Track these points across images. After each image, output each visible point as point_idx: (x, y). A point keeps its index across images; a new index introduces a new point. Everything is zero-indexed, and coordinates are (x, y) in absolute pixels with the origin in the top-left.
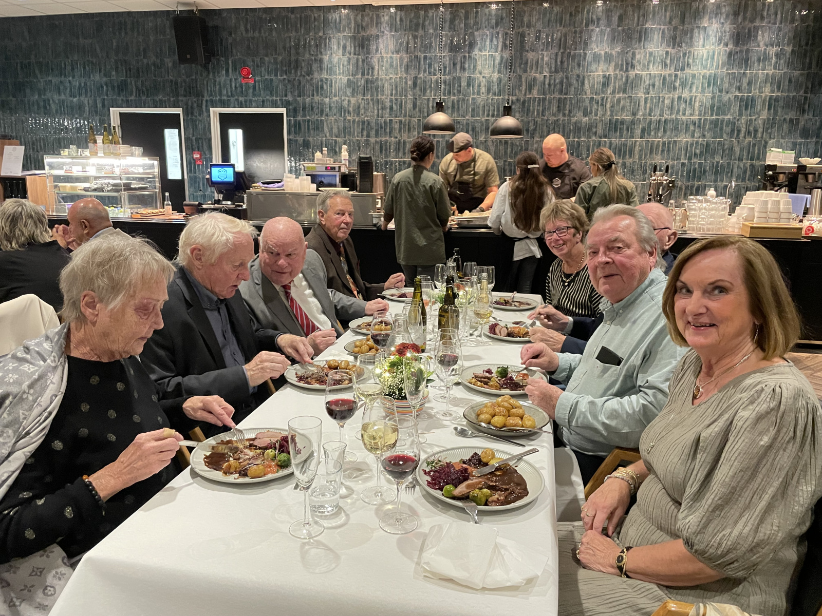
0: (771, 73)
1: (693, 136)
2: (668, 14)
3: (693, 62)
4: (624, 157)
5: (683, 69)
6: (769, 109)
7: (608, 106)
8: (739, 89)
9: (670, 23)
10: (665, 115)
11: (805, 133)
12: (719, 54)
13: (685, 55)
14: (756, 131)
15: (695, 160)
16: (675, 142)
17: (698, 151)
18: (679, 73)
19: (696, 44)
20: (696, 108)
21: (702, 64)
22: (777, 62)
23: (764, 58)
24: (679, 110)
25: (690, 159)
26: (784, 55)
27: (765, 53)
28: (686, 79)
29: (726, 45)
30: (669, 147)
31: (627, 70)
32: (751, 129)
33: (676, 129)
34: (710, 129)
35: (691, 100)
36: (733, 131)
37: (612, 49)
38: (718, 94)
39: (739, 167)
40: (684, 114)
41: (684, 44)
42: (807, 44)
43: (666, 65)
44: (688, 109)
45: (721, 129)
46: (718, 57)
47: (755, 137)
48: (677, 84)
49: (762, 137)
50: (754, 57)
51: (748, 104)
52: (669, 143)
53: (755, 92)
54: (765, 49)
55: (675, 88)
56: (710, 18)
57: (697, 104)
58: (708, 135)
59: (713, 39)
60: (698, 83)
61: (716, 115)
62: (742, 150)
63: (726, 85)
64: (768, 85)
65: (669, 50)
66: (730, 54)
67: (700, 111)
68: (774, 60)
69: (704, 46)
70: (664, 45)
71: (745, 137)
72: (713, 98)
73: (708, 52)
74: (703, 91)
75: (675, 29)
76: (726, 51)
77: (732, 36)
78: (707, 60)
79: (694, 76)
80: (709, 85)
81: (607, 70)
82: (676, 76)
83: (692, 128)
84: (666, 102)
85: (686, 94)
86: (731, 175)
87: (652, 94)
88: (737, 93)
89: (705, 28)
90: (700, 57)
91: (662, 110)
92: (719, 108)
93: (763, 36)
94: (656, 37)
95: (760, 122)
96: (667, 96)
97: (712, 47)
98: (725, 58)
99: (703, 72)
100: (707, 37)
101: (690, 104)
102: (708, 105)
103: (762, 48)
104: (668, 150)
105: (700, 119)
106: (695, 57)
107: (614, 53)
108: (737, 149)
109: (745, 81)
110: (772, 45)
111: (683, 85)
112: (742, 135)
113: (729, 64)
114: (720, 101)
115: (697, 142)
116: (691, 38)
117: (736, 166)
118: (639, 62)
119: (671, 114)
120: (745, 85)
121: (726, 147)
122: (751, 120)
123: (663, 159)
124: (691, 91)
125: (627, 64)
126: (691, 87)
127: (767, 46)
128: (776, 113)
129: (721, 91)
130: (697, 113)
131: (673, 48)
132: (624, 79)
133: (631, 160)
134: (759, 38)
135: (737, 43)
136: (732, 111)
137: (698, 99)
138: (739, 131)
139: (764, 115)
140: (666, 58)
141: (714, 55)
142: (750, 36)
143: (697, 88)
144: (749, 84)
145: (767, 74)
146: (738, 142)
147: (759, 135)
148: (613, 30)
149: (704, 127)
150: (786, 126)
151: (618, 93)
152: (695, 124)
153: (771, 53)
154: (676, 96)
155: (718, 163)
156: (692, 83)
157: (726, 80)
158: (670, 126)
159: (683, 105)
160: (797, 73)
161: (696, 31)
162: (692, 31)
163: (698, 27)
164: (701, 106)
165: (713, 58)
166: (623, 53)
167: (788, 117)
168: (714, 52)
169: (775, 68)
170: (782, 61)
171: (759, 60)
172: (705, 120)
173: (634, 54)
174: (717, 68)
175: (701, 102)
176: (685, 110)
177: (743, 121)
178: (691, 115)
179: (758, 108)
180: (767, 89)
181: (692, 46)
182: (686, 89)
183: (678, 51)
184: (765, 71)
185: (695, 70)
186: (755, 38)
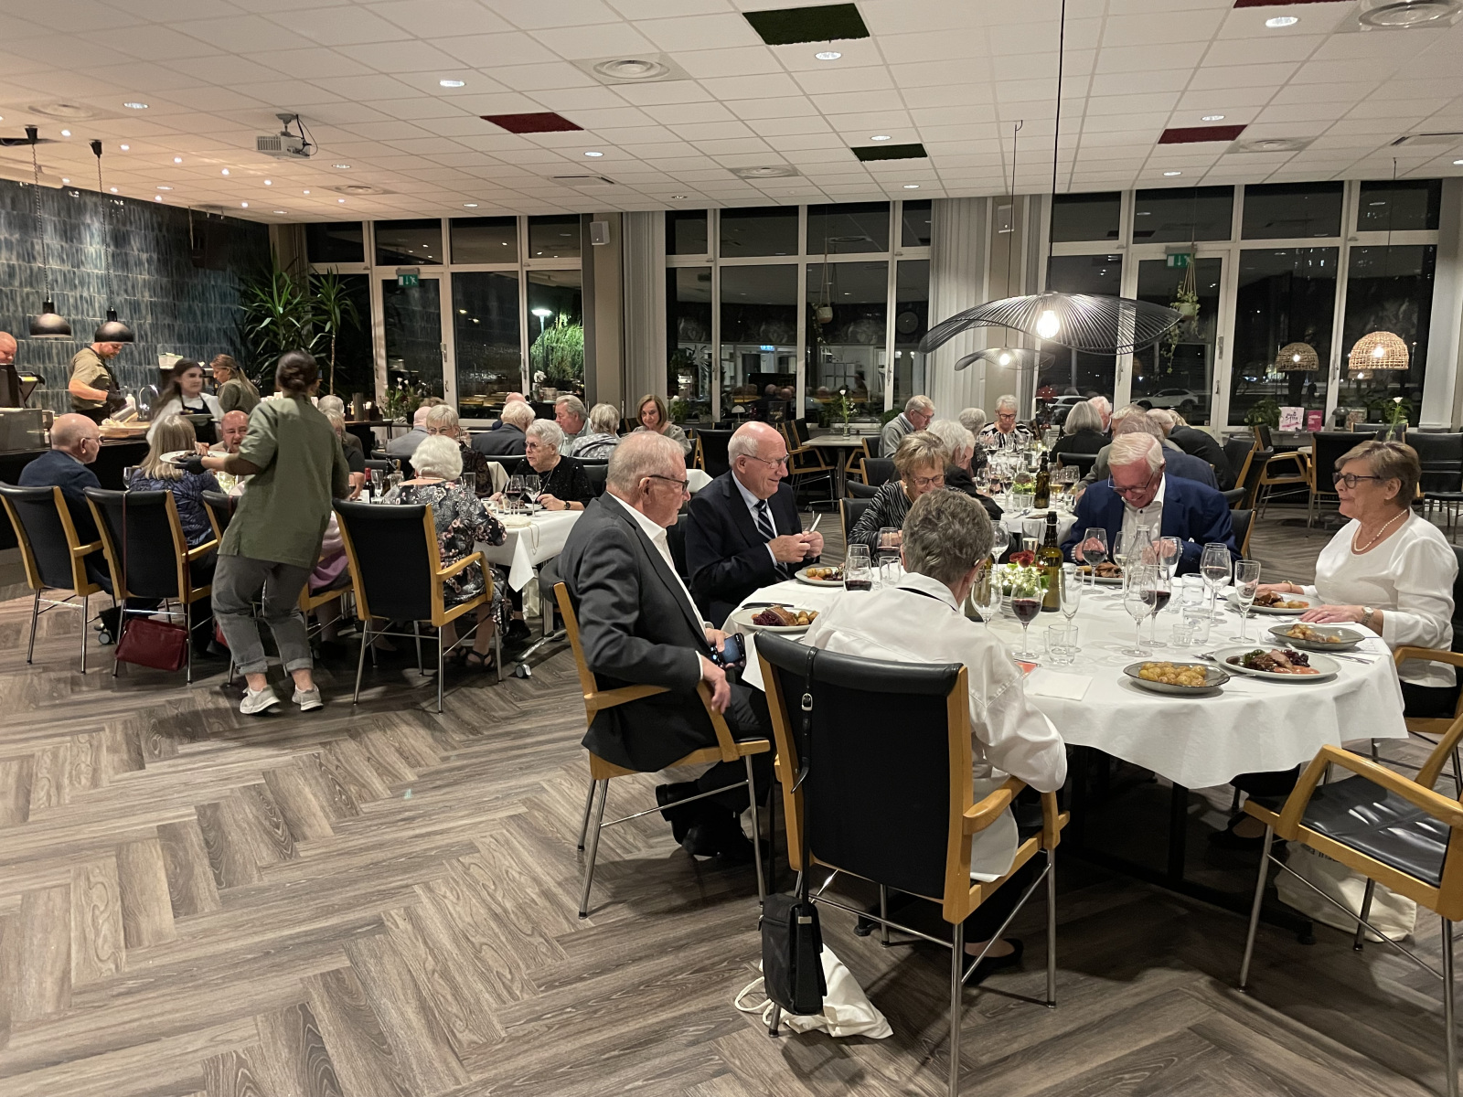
0: (147, 277)
2: (56, 204)
3: (86, 260)
4: (44, 362)
5: (79, 267)
6: (152, 313)
7: (19, 300)
8: (126, 291)
9: (59, 215)
11: (180, 339)
12: (105, 254)
13: (77, 251)
14: (146, 335)
18: (75, 270)
19: (84, 241)
21: (93, 263)
22: (149, 268)
23: (139, 263)
26: (153, 262)
27: (139, 258)
28: (83, 278)
29: (108, 245)
31: (29, 262)
32: (143, 333)
37: (11, 235)
38: (111, 295)
40: (88, 315)
41: (75, 240)
42: (167, 253)
43: (63, 261)
46: (104, 257)
47: (147, 341)
48: (77, 282)
49: (152, 342)
50: (132, 262)
51: (135, 308)
53: (138, 296)
54: (138, 254)
55: (75, 287)
56: (91, 217)
57: (97, 305)
59: (97, 239)
60: (94, 282)
62: (140, 354)
63: (116, 288)
64: (147, 290)
65: (64, 244)
67: (100, 313)
68: (146, 266)
69: (91, 244)
70: (58, 238)
71: (138, 341)
72: (108, 299)
73: (96, 251)
74: (99, 292)
75: (65, 223)
76: (109, 252)
77: (111, 238)
78: (96, 259)
79: (89, 274)
80: (102, 286)
81: (11, 259)
82: (74, 273)
84: (71, 300)
85: (85, 294)
87: (57, 291)
88: (126, 296)
89: (89, 226)
90: (90, 255)
91: (69, 310)
94: (49, 228)
95: (148, 326)
96: (70, 294)
97: (98, 246)
98: (110, 259)
99: (96, 271)
100: (92, 236)
103: (136, 253)
105: (101, 321)
106: (86, 255)
107: (14, 240)
108: (136, 354)
109: (129, 284)
110: (143, 251)
111: (82, 283)
113: (115, 267)
114: (114, 303)
116: (79, 234)
118: (39, 253)
119: (77, 314)
120: (130, 288)
122: (140, 324)
124: (89, 291)
125: (28, 254)
126: (89, 287)
127: (139, 251)
128: (157, 319)
129: (113, 293)
130: (98, 314)
131: (66, 242)
132: (28, 271)
133: (51, 365)
134: (133, 242)
135: (117, 245)
136: (124, 314)
137: (96, 299)
139: (149, 321)
140: (62, 253)
141: (101, 255)
142: (124, 239)
143: (94, 288)
144: (133, 287)
145: (144, 280)
146: (134, 346)
147: (149, 339)
148: (8, 213)
150: (166, 331)
151: (26, 287)
152: (98, 326)
156: (89, 283)
157: (115, 282)
158: (78, 327)
159: (85, 306)
160: (165, 280)
161: (82, 228)
162: (79, 225)
163: (83, 224)
164: (100, 307)
165: (101, 258)
166: (22, 241)
167: (166, 322)
168: (100, 251)
169: (149, 274)
170: (153, 267)
171: (136, 264)
173: (32, 244)
174: (106, 269)
175: (100, 303)
176: (88, 310)
177: (135, 325)
178: (94, 316)
179: (144, 312)
180: (147, 294)
181: (81, 243)
182: (85, 289)
183: (71, 247)
184: (142, 276)
185: (88, 269)
186: (130, 243)
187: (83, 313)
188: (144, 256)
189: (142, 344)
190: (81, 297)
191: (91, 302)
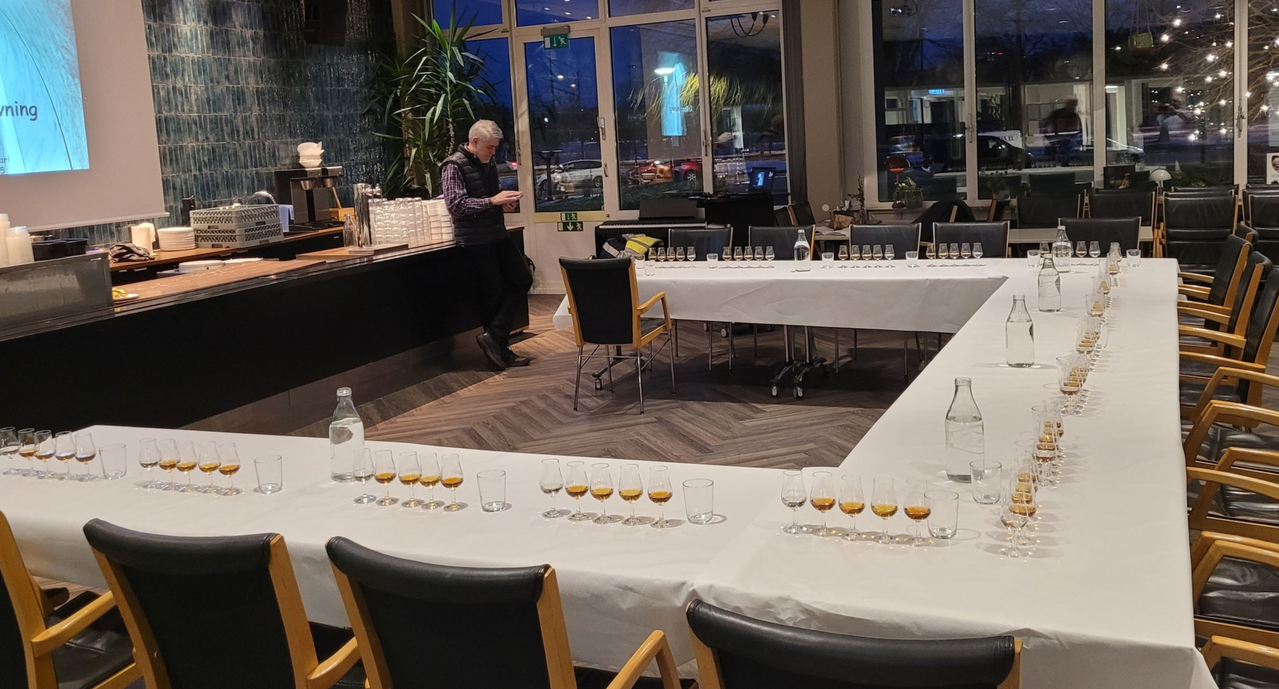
0: (252, 59)
1: (197, 140)
3: (179, 42)
5: (170, 51)
6: (259, 104)
8: (227, 77)
10: (164, 112)
12: (201, 33)
13: (168, 31)
14: (252, 130)
15: (206, 172)
16: (181, 147)
17: (206, 159)
18: (167, 55)
19: (177, 18)
20: (193, 102)
21: (188, 45)
22: (254, 48)
23: (242, 43)
24: (176, 105)
25: (200, 170)
26: (259, 39)
27: (242, 36)
28: (176, 65)
29: (206, 23)
30: (176, 156)
32: (248, 128)
33: (178, 130)
34: (212, 129)
35: (186, 91)
36: (233, 131)
38: (210, 84)
39: (247, 177)
40: (183, 111)
41: (165, 18)
42: (274, 28)
44: (185, 103)
45: (222, 130)
46: (201, 36)
47: (253, 138)
48: (168, 70)
49: (259, 138)
50: (234, 41)
51: (239, 97)
52: (175, 149)
53: (242, 83)
54: (241, 31)
55: (167, 76)
57: (193, 97)
58: (211, 137)
59: (192, 14)
60: (189, 69)
61: (214, 112)
62: (245, 155)
63: (215, 74)
64: (252, 75)
65: (151, 23)
66: (212, 34)
67: (198, 107)
68: (251, 44)
69: (185, 23)
71: (244, 139)
72: (207, 89)
73: (191, 30)
74: (196, 83)
76: (207, 30)
77: (209, 12)
78: (192, 40)
79: (183, 59)
80: (200, 73)
82: (165, 59)
83: (194, 128)
85: (179, 85)
86: (242, 188)
88: (227, 84)
90: (184, 36)
92: (213, 103)
93: (237, 16)
95: (254, 119)
96: (160, 86)
97: (194, 24)
98: (208, 38)
99: (191, 55)
100: (186, 11)
101: (187, 97)
102: (204, 100)
103: (239, 29)
104: (177, 160)
105: (200, 117)
106: (180, 36)
108: (240, 154)
109: (232, 68)
110: (246, 27)
111: (175, 72)
112: (241, 137)
113: (214, 48)
114: (214, 93)
115: (203, 148)
116: (171, 10)
117: (244, 175)
119: (170, 110)
120: (232, 74)
121: (231, 151)
122: (246, 118)
123: (173, 172)
124: (184, 80)
126: (183, 75)
127: (242, 27)
128: (265, 109)
129: (212, 81)
130: (195, 109)
131: (155, 21)
134: (234, 17)
135: (215, 22)
136: (227, 106)
137: (192, 91)
138: (238, 131)
139: (256, 112)
140: (150, 34)
141: (197, 34)
142: (225, 14)
143: (189, 76)
144: (236, 72)
145: (249, 62)
146: (240, 145)
147: (256, 137)
149: (206, 128)
152: (196, 124)
153: (247, 36)
154: (171, 87)
155: (227, 172)
156: (184, 70)
157: (214, 67)
158: (172, 126)
159: (179, 99)
160: (273, 61)
164: (197, 100)
165: (197, 39)
167: (276, 112)
168: (196, 30)
169: (254, 55)
170: (258, 46)
171: (238, 44)
172: (205, 117)
174: (203, 52)
175: (196, 94)
176: (183, 105)
177: (239, 119)
178: (190, 111)
179: (249, 102)
180: (252, 80)
181: (173, 20)
182: (179, 78)
183: (161, 26)
184: (247, 57)
185: (182, 52)
186: (230, 17)
187: (177, 108)
188: (249, 33)
189: (247, 142)
190: (174, 88)
191: (185, 94)
